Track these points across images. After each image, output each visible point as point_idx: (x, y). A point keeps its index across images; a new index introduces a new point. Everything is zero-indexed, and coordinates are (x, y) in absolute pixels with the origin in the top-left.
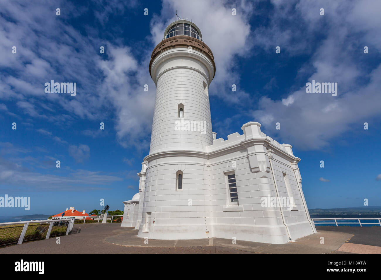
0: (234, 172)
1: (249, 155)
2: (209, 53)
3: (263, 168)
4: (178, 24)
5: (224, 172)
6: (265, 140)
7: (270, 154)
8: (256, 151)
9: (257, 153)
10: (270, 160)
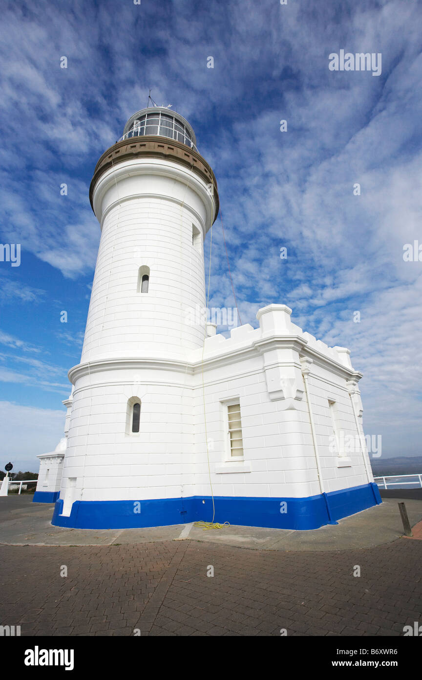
0: (238, 399)
1: (266, 368)
2: (207, 172)
3: (290, 392)
4: (149, 115)
5: (221, 400)
6: (296, 339)
7: (305, 366)
8: (280, 360)
9: (280, 365)
10: (306, 377)
